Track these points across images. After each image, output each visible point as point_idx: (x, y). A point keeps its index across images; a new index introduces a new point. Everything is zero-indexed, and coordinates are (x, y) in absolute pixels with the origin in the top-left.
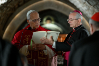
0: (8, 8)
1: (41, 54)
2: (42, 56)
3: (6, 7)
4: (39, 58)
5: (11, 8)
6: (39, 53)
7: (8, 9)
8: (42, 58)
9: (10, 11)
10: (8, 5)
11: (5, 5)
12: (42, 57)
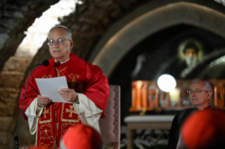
0: (82, 24)
1: (69, 113)
2: (71, 116)
3: (76, 22)
4: (63, 120)
5: (91, 25)
6: (65, 111)
7: (84, 28)
8: (70, 121)
9: (88, 30)
10: (81, 19)
11: (73, 20)
12: (70, 118)
